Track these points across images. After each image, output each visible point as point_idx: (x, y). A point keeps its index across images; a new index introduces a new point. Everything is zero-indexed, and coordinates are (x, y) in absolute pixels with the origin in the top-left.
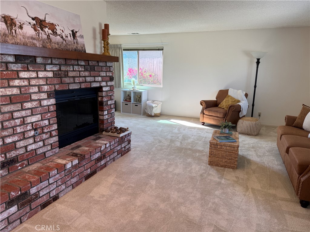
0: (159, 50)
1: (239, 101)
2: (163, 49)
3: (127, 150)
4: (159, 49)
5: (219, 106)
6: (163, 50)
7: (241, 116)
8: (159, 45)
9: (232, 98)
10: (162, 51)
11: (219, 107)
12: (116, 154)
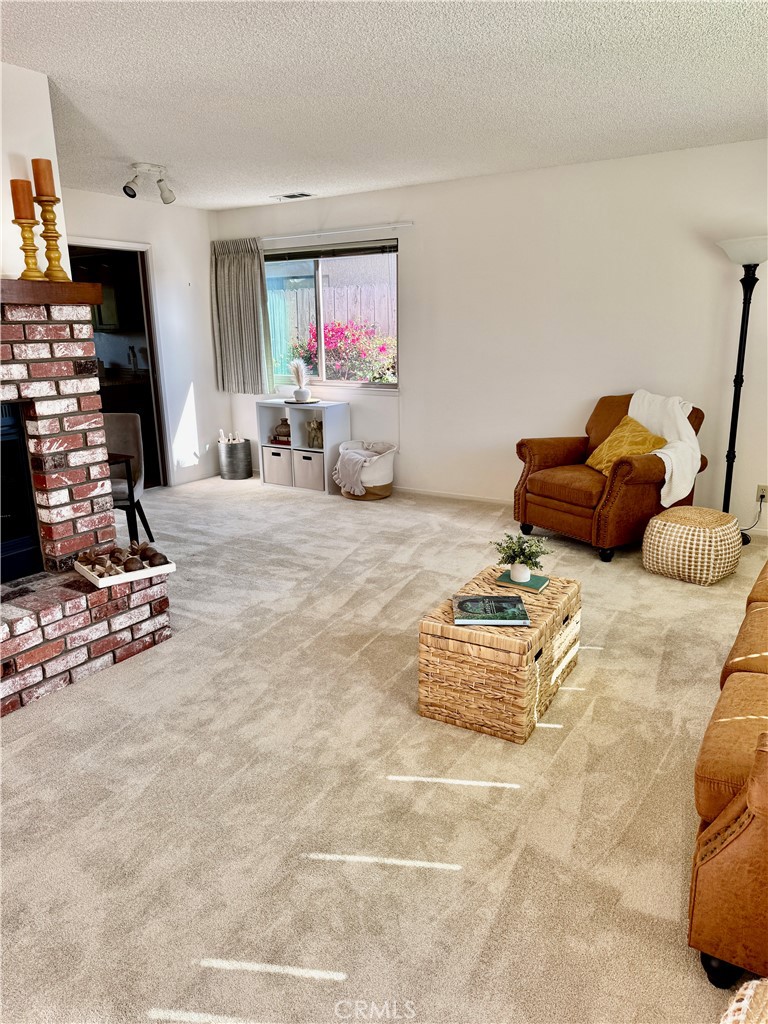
0: (383, 250)
1: (661, 442)
2: (397, 246)
3: (147, 639)
4: (384, 247)
5: (590, 461)
6: (397, 251)
7: (665, 503)
8: (382, 234)
9: (639, 428)
10: (394, 255)
11: (587, 466)
12: (83, 655)
